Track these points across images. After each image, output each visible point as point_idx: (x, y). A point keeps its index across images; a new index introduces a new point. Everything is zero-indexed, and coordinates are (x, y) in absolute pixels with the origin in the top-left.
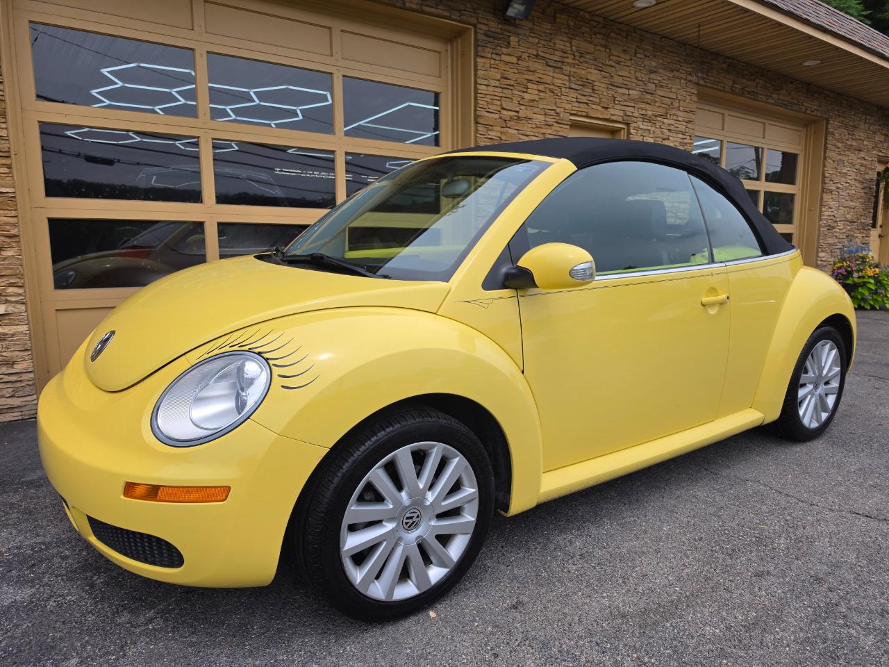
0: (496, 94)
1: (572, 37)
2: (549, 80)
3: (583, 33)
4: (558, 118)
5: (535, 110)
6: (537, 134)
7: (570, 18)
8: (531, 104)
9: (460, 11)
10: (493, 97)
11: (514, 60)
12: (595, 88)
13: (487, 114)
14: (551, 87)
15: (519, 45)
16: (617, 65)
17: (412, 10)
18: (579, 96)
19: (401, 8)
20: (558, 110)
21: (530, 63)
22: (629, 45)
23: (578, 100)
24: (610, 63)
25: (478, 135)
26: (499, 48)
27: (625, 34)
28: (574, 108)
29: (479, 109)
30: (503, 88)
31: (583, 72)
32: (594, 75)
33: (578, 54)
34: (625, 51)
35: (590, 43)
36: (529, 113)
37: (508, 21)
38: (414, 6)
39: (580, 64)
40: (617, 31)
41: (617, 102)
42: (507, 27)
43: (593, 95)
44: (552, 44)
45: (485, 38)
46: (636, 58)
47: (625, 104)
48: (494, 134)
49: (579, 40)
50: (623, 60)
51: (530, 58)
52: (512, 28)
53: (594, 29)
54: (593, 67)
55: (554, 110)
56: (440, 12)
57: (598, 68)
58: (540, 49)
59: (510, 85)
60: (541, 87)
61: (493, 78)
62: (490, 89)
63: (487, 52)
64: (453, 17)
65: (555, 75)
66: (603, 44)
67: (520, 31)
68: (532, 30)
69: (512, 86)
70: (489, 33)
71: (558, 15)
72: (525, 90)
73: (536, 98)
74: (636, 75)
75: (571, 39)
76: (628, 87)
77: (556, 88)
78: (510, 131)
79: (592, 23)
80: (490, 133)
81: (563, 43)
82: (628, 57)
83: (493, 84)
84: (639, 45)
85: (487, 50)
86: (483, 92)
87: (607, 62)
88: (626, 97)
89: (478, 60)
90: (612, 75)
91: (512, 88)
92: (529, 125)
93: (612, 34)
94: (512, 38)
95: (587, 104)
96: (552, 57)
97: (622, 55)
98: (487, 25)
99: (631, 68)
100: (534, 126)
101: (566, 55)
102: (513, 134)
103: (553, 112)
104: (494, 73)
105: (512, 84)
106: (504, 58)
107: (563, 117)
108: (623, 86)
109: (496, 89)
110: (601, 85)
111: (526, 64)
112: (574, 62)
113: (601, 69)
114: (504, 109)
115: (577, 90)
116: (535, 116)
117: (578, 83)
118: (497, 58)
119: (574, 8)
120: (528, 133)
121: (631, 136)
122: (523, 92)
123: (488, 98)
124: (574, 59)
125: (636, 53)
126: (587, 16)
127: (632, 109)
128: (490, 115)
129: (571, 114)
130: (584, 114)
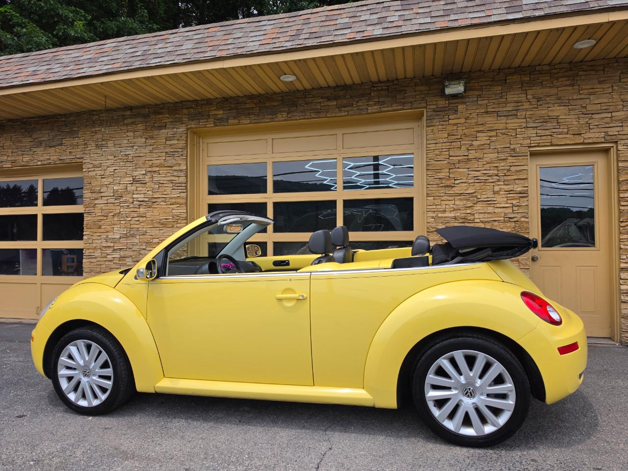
0: (443, 147)
1: (527, 88)
2: (502, 126)
3: (542, 83)
4: (514, 152)
5: (485, 151)
6: (489, 168)
7: (522, 76)
8: (482, 147)
9: (411, 103)
10: (441, 150)
11: (463, 120)
12: (559, 121)
13: (436, 162)
14: (504, 131)
15: (467, 110)
16: (591, 96)
17: (373, 113)
18: (538, 131)
19: (366, 114)
20: (512, 147)
21: (479, 119)
22: (608, 75)
23: (538, 135)
24: (579, 97)
25: (428, 178)
26: (447, 116)
27: (601, 68)
28: (532, 142)
29: (428, 160)
30: (451, 142)
31: (544, 112)
32: (558, 111)
33: (536, 100)
34: (600, 82)
35: (550, 87)
36: (477, 155)
37: (455, 96)
38: (374, 111)
39: (538, 107)
40: (590, 68)
41: (591, 127)
42: (454, 101)
43: (558, 127)
44: (504, 100)
45: (433, 113)
46: (620, 84)
47: (607, 126)
48: (442, 175)
49: (536, 89)
50: (602, 90)
51: (479, 116)
52: (458, 100)
53: (556, 75)
54: (556, 105)
55: (509, 147)
56: (395, 108)
57: (562, 105)
58: (490, 107)
59: (457, 139)
60: (493, 133)
61: (441, 137)
62: (440, 145)
63: (436, 122)
64: (404, 108)
65: (508, 121)
66: (569, 83)
67: (467, 100)
68: (479, 96)
69: (460, 138)
70: (437, 109)
71: (507, 78)
72: (476, 139)
73: (488, 142)
74: (622, 97)
75: (527, 90)
76: (608, 111)
77: (510, 131)
78: (459, 170)
79: (551, 71)
80: (438, 174)
81: (517, 96)
82: (610, 85)
83: (442, 141)
84: (624, 71)
85: (435, 120)
86: (430, 149)
87: (575, 97)
88: (608, 120)
89: (427, 129)
90: (585, 105)
91: (459, 140)
92: (479, 163)
93: (580, 73)
94: (460, 107)
95: (551, 135)
96: (504, 109)
97: (599, 86)
98: (436, 104)
99: (612, 94)
100: (485, 163)
101: (519, 104)
102: (463, 172)
103: (508, 148)
104: (441, 135)
105: (459, 137)
106: (451, 122)
107: (520, 150)
108: (601, 112)
109: (443, 144)
110: (570, 117)
111: (474, 121)
112: (532, 106)
113: (569, 104)
114: (451, 156)
115: (536, 127)
116: (485, 155)
117: (536, 121)
118: (446, 123)
119: (529, 66)
120: (478, 169)
121: (619, 152)
122: (473, 141)
123: (437, 152)
124: (530, 105)
125: (620, 80)
126: (546, 68)
127: (618, 129)
128: (439, 162)
129: (529, 147)
130: (550, 144)
